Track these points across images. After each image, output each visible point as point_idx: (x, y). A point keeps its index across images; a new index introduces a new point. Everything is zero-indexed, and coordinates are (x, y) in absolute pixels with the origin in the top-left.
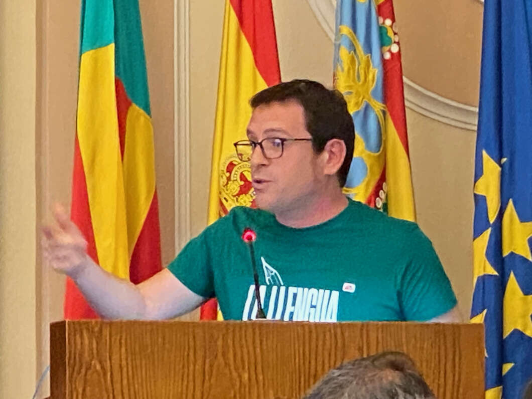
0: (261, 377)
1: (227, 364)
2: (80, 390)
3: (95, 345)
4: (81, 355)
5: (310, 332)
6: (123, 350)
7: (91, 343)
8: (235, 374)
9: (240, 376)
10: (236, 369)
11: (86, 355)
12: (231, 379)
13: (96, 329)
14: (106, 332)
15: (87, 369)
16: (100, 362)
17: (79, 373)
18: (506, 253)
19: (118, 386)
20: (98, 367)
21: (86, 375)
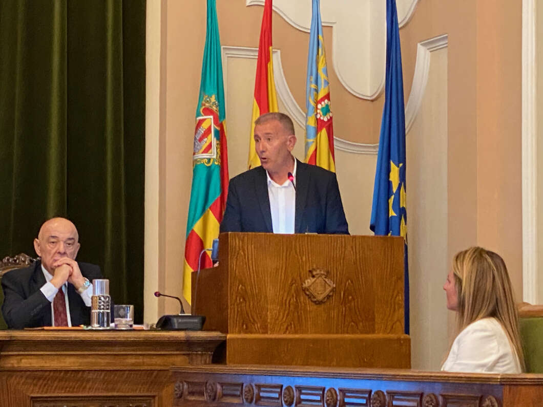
0: (310, 259)
1: (296, 252)
2: (235, 264)
3: (241, 243)
4: (235, 248)
5: (331, 240)
6: (253, 246)
7: (239, 242)
8: (300, 258)
9: (302, 259)
10: (300, 255)
11: (237, 248)
12: (298, 259)
13: (242, 237)
14: (246, 238)
15: (238, 254)
16: (244, 251)
17: (234, 255)
18: (401, 206)
19: (250, 262)
20: (242, 253)
21: (237, 257)
